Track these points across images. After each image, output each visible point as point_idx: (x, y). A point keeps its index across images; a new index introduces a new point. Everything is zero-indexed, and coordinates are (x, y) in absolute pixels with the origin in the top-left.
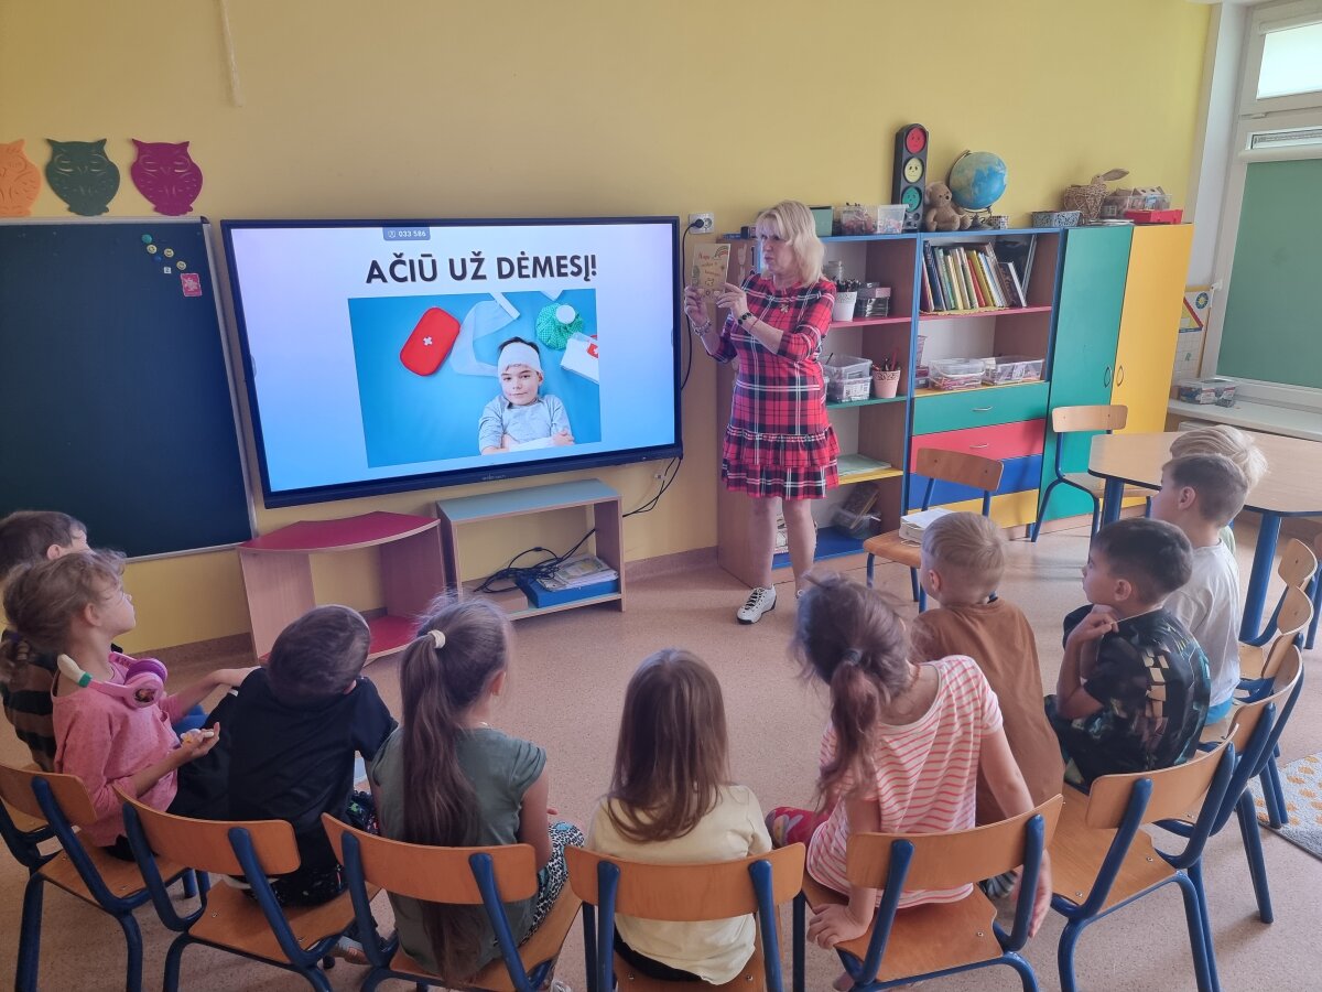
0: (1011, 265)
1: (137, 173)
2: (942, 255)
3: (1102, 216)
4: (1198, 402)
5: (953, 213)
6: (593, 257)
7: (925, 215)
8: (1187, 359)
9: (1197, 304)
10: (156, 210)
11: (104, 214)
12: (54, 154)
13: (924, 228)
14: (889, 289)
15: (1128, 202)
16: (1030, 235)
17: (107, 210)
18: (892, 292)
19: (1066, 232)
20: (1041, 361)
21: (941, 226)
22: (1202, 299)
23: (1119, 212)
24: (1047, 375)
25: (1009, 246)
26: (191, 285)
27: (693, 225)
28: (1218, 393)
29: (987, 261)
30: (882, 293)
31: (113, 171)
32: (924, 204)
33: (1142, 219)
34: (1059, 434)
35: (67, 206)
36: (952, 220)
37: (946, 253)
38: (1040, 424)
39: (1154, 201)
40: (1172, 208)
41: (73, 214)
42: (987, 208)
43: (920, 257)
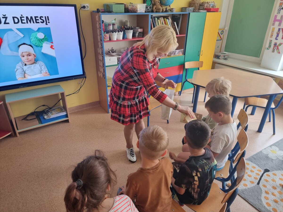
0: (175, 23)
2: (157, 19)
3: (199, 9)
4: (220, 59)
5: (160, 7)
6: (48, 17)
7: (153, 7)
8: (218, 47)
9: (221, 33)
13: (152, 11)
14: (142, 29)
15: (206, 5)
16: (180, 14)
18: (143, 30)
19: (189, 14)
20: (183, 50)
21: (157, 11)
22: (222, 32)
23: (203, 8)
24: (184, 53)
25: (175, 17)
27: (82, 7)
28: (224, 56)
29: (169, 21)
30: (140, 30)
32: (152, 4)
33: (209, 10)
34: (187, 69)
36: (160, 9)
37: (158, 19)
38: (182, 66)
39: (212, 5)
40: (216, 7)
42: (169, 6)
43: (150, 20)
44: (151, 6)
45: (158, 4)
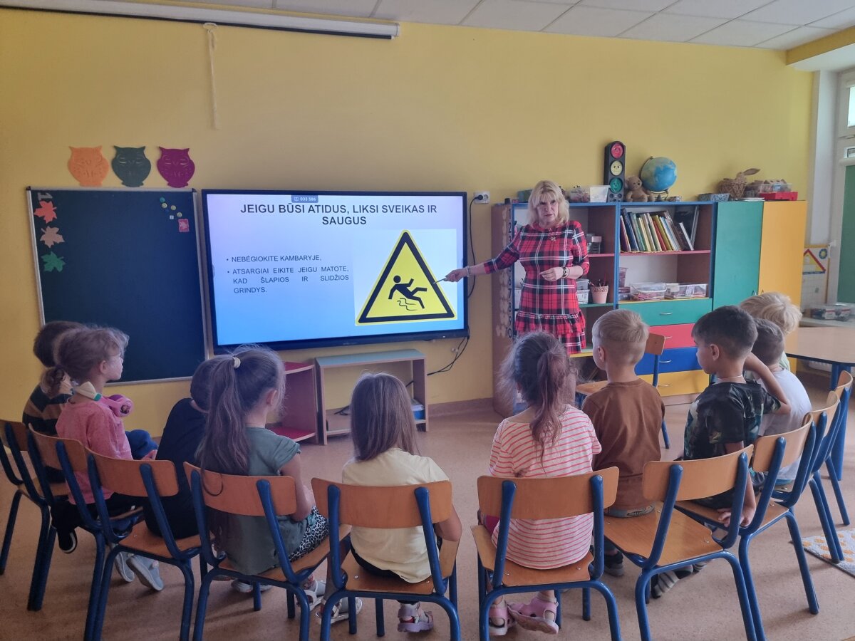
0: (681, 225)
1: (160, 165)
2: (635, 217)
3: (745, 196)
4: (824, 319)
5: (643, 193)
7: (625, 196)
8: (817, 291)
9: (820, 256)
10: (169, 184)
11: (141, 187)
12: (117, 155)
14: (600, 237)
15: (761, 188)
16: (694, 206)
17: (142, 184)
18: (602, 240)
19: (716, 204)
20: (705, 285)
22: (823, 253)
23: (755, 194)
24: (710, 294)
25: (682, 214)
26: (183, 226)
27: (476, 198)
28: (838, 313)
29: (666, 222)
31: (148, 162)
32: (624, 188)
33: (770, 197)
35: (122, 181)
36: (641, 197)
37: (638, 217)
39: (779, 188)
40: (791, 191)
42: (666, 190)
43: (619, 218)
44: (622, 193)
45: (638, 187)
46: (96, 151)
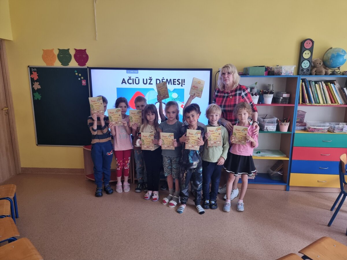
5: (322, 69)
6: (184, 80)
10: (78, 65)
12: (59, 52)
14: (289, 94)
17: (69, 65)
29: (335, 86)
30: (285, 95)
31: (70, 56)
35: (61, 64)
36: (321, 72)
37: (316, 83)
41: (62, 66)
42: (339, 68)
44: (309, 68)
45: (320, 66)
46: (52, 51)
